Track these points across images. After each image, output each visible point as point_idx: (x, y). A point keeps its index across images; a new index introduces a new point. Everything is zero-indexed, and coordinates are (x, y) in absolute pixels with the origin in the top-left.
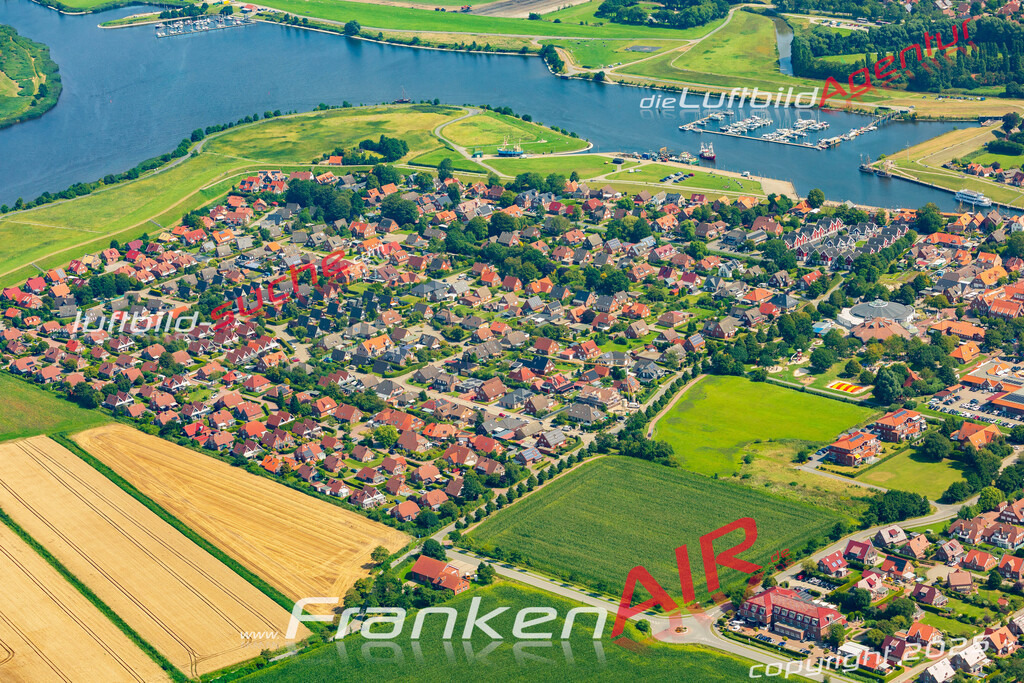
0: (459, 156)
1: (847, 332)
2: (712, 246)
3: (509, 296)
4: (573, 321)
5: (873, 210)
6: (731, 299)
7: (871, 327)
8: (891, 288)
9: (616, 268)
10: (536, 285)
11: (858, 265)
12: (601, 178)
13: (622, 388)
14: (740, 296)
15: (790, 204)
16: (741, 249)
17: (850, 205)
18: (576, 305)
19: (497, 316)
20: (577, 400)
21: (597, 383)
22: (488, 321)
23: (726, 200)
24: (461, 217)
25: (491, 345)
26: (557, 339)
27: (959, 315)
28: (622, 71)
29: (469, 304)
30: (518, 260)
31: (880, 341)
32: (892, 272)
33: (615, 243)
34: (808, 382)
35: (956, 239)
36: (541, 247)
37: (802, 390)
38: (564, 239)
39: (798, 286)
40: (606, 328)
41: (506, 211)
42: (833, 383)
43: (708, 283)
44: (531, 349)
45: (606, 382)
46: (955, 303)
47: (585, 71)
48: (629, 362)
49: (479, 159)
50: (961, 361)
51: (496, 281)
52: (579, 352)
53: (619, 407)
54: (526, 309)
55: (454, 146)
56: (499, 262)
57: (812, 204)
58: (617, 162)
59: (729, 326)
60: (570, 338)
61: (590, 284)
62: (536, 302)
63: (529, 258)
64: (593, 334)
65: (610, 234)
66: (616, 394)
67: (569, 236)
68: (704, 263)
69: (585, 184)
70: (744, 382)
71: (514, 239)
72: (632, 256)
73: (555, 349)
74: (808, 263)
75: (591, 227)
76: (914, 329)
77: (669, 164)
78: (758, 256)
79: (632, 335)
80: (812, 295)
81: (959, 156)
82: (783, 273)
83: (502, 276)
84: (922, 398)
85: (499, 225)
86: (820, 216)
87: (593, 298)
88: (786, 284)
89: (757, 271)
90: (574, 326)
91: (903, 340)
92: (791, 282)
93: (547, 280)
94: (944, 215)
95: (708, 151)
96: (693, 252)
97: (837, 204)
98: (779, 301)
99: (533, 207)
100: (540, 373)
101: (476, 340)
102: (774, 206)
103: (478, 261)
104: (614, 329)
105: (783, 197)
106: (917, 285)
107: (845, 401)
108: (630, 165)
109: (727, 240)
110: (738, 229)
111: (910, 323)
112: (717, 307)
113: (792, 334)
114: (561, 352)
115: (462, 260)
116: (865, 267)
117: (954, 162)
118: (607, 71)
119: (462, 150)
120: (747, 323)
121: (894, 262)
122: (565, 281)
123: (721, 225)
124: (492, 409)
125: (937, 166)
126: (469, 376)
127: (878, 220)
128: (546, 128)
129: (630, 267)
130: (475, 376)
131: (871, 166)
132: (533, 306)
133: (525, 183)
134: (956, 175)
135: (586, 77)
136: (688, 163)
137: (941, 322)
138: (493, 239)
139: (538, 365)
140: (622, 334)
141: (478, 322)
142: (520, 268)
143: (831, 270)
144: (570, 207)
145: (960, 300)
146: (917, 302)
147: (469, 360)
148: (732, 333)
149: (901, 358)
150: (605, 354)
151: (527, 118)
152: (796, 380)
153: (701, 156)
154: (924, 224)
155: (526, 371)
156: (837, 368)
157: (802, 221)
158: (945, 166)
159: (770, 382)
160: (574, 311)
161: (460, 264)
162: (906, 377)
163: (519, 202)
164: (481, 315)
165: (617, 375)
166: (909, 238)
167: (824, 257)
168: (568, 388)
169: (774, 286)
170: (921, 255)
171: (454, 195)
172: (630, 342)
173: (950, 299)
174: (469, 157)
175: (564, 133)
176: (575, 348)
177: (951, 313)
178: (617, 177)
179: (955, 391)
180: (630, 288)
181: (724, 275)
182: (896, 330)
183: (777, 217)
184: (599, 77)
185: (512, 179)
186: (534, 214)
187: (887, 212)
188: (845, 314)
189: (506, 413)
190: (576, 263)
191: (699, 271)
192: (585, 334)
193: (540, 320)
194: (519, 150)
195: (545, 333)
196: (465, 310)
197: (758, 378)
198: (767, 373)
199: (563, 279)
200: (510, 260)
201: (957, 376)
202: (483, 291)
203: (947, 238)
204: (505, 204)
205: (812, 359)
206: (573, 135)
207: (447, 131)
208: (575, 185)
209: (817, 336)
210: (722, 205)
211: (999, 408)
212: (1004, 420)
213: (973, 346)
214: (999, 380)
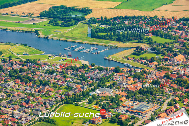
0: (14, 55)
1: (97, 95)
2: (69, 76)
3: (22, 86)
4: (36, 92)
5: (106, 67)
6: (72, 87)
7: (102, 93)
8: (108, 85)
9: (47, 80)
10: (28, 84)
11: (101, 80)
12: (46, 60)
13: (46, 107)
14: (74, 87)
15: (87, 66)
16: (75, 76)
17: (100, 66)
18: (37, 88)
19: (19, 91)
20: (35, 110)
21: (40, 106)
22: (17, 92)
23: (73, 65)
24: (13, 69)
25: (17, 97)
26: (32, 96)
27: (122, 91)
28: (53, 36)
29: (13, 88)
30: (25, 78)
31: (104, 97)
32: (108, 81)
33: (47, 75)
34: (88, 106)
35: (123, 74)
36: (30, 76)
37: (86, 108)
38: (36, 74)
39: (87, 84)
40: (43, 94)
41: (23, 67)
42: (93, 106)
43: (67, 84)
44: (26, 98)
45: (42, 106)
46: (122, 88)
47: (44, 36)
48: (48, 101)
49: (18, 56)
50: (122, 101)
51: (20, 83)
52: (37, 99)
53: (45, 111)
54: (26, 89)
55: (13, 53)
56: (20, 79)
57: (92, 66)
58: (49, 56)
59: (71, 93)
60: (35, 96)
61: (41, 84)
62: (28, 88)
63: (27, 78)
64: (40, 95)
65: (46, 73)
66: (44, 108)
67: (37, 73)
68: (67, 79)
69: (42, 61)
70: (73, 106)
71: (25, 74)
72: (51, 78)
73: (32, 98)
74: (90, 79)
75: (42, 71)
76: (112, 94)
77: (61, 57)
78: (79, 78)
79: (49, 95)
80: (90, 86)
81: (126, 56)
82: (84, 81)
83: (21, 82)
84: (112, 109)
85: (21, 71)
86: (94, 69)
87: (41, 87)
88: (85, 84)
89: (78, 81)
90: (36, 93)
91: (109, 96)
92: (86, 83)
93: (31, 83)
94: (121, 69)
95: (70, 54)
96: (64, 77)
97: (98, 66)
98: (82, 88)
99: (30, 67)
100: (28, 104)
101: (14, 96)
102: (84, 67)
103: (16, 79)
104: (45, 94)
105: (86, 64)
106: (114, 84)
107: (95, 110)
108: (52, 57)
109: (72, 74)
110: (75, 72)
111: (111, 93)
112: (69, 89)
113: (85, 95)
114: (33, 99)
115: (12, 78)
116: (103, 80)
117: (125, 57)
118: (49, 36)
119: (15, 54)
120: (75, 93)
121: (109, 79)
122: (35, 83)
123: (71, 71)
124: (16, 112)
125: (121, 58)
126: (11, 104)
127: (106, 70)
128: (34, 49)
129: (50, 80)
130: (13, 104)
131: (106, 58)
132: (27, 89)
133: (28, 61)
134: (125, 60)
135: (45, 37)
136: (65, 57)
137: (118, 92)
138: (20, 74)
139: (27, 102)
140: (47, 95)
141: (15, 92)
142: (25, 80)
143: (95, 81)
144: (38, 67)
145: (123, 88)
146: (113, 88)
147: (12, 101)
148: (72, 95)
149: (109, 100)
150: (42, 100)
151: (30, 47)
152: (85, 105)
153: (68, 55)
154: (116, 71)
155: (24, 103)
156: (94, 103)
157: (90, 70)
158: (122, 58)
159: (79, 106)
160: (36, 90)
161: (12, 79)
162: (109, 105)
163: (26, 65)
164: (15, 91)
165: (45, 104)
166: (113, 74)
167: (94, 78)
168: (34, 107)
169: (82, 84)
170: (115, 78)
171: (12, 64)
172: (48, 97)
173: (121, 87)
174: (16, 55)
175: (38, 50)
176: (36, 98)
177: (121, 90)
178: (49, 60)
179: (120, 108)
180: (50, 85)
181: (71, 82)
182: (108, 94)
183: (84, 69)
184: (47, 38)
185: (25, 60)
186: (30, 68)
187: (109, 68)
188: (97, 91)
189: (19, 113)
190: (38, 79)
191: (66, 81)
192: (38, 95)
193: (29, 92)
194: (28, 54)
195: (30, 95)
196: (12, 89)
197: (76, 105)
198: (78, 104)
199: (35, 82)
200: (23, 78)
201: (121, 104)
202: (16, 85)
203: (121, 74)
204: (23, 66)
205: (89, 101)
206: (40, 50)
207: (12, 49)
208: (39, 62)
209: (90, 95)
210: (72, 66)
211: (129, 111)
212: (130, 114)
213: (125, 98)
214: (129, 105)
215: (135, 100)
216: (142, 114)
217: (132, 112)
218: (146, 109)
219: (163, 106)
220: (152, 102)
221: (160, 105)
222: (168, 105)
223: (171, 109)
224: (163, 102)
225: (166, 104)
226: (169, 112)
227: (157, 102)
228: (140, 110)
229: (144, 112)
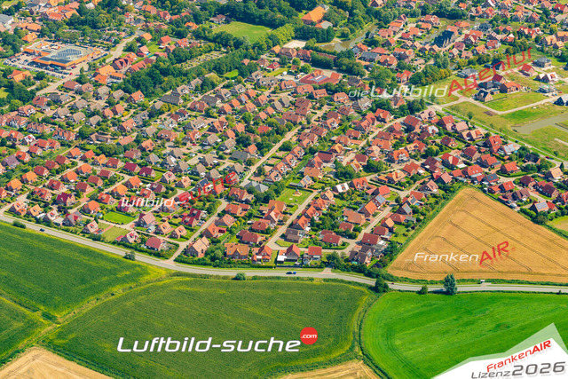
8: (5, 8)
27: (34, 21)
46: (34, 15)
50: (26, 42)
106: (18, 7)
111: (8, 25)
137: (23, 24)
145: (37, 13)
146: (16, 14)
173: (32, 13)
177: (30, 20)
179: (19, 56)
201: (22, 49)
211: (37, 63)
212: (37, 69)
213: (34, 35)
214: (40, 50)
215: (58, 39)
216: (63, 68)
217: (42, 65)
218: (74, 59)
219: (112, 52)
220: (92, 43)
221: (107, 50)
222: (125, 51)
223: (126, 58)
224: (116, 43)
225: (121, 47)
226: (122, 63)
227: (102, 43)
228: (61, 61)
229: (67, 64)
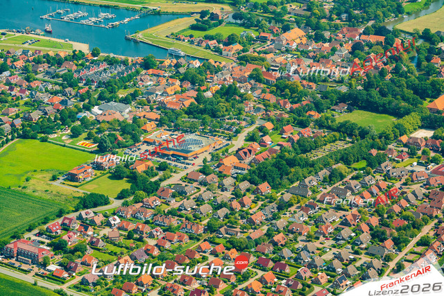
1: (94, 118)
2: (40, 76)
5: (123, 57)
6: (41, 102)
7: (105, 115)
8: (121, 96)
11: (107, 84)
14: (46, 100)
15: (83, 55)
16: (53, 78)
17: (112, 55)
23: (52, 54)
27: (152, 109)
31: (108, 122)
32: (125, 88)
34: (68, 142)
35: (160, 72)
37: (64, 146)
39: (76, 95)
42: (81, 142)
43: (31, 94)
46: (151, 104)
50: (145, 131)
57: (94, 55)
58: (3, 34)
59: (36, 115)
68: (32, 84)
70: (37, 142)
74: (85, 85)
76: (127, 116)
77: (30, 35)
78: (60, 81)
80: (83, 100)
81: (175, 31)
82: (70, 89)
84: (121, 149)
86: (96, 60)
88: (71, 95)
89: (58, 88)
91: (118, 121)
92: (73, 93)
94: (157, 61)
95: (49, 28)
96: (28, 79)
97: (106, 55)
98: (63, 102)
102: (75, 56)
105: (80, 51)
106: (134, 96)
107: (84, 151)
108: (9, 35)
109: (47, 73)
110: (53, 67)
111: (126, 113)
112: (33, 106)
113: (65, 118)
116: (111, 86)
117: (172, 34)
120: (46, 113)
121: (127, 84)
123: (46, 65)
125: (163, 36)
127: (125, 63)
131: (130, 37)
134: (170, 40)
136: (39, 35)
137: (140, 113)
143: (96, 87)
145: (155, 102)
146: (133, 103)
148: (37, 118)
149: (118, 130)
152: (63, 141)
153: (46, 31)
154: (146, 65)
156: (84, 135)
157: (88, 64)
158: (167, 36)
159: (50, 142)
162: (116, 139)
166: (138, 73)
167: (93, 81)
169: (65, 95)
170: (141, 80)
173: (149, 101)
177: (147, 108)
179: (139, 146)
181: (41, 90)
182: (118, 116)
183: (75, 61)
187: (130, 59)
188: (96, 109)
191: (29, 88)
197: (44, 140)
198: (48, 138)
201: (142, 138)
203: (156, 72)
205: (71, 131)
209: (78, 119)
210: (48, 55)
211: (158, 154)
212: (159, 159)
213: (153, 124)
214: (161, 140)
215: (177, 128)
216: (185, 158)
217: (163, 156)
218: (195, 149)
219: (234, 142)
220: (213, 132)
221: (229, 140)
222: (246, 140)
223: (250, 148)
224: (237, 132)
225: (242, 136)
226: (245, 153)
227: (223, 133)
228: (182, 151)
229: (189, 155)
